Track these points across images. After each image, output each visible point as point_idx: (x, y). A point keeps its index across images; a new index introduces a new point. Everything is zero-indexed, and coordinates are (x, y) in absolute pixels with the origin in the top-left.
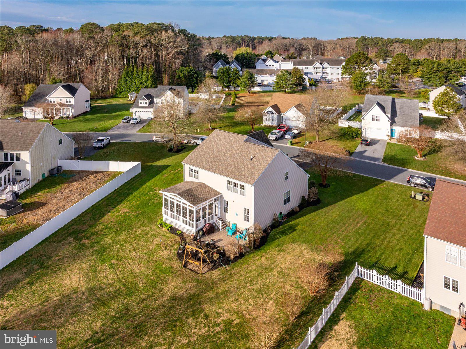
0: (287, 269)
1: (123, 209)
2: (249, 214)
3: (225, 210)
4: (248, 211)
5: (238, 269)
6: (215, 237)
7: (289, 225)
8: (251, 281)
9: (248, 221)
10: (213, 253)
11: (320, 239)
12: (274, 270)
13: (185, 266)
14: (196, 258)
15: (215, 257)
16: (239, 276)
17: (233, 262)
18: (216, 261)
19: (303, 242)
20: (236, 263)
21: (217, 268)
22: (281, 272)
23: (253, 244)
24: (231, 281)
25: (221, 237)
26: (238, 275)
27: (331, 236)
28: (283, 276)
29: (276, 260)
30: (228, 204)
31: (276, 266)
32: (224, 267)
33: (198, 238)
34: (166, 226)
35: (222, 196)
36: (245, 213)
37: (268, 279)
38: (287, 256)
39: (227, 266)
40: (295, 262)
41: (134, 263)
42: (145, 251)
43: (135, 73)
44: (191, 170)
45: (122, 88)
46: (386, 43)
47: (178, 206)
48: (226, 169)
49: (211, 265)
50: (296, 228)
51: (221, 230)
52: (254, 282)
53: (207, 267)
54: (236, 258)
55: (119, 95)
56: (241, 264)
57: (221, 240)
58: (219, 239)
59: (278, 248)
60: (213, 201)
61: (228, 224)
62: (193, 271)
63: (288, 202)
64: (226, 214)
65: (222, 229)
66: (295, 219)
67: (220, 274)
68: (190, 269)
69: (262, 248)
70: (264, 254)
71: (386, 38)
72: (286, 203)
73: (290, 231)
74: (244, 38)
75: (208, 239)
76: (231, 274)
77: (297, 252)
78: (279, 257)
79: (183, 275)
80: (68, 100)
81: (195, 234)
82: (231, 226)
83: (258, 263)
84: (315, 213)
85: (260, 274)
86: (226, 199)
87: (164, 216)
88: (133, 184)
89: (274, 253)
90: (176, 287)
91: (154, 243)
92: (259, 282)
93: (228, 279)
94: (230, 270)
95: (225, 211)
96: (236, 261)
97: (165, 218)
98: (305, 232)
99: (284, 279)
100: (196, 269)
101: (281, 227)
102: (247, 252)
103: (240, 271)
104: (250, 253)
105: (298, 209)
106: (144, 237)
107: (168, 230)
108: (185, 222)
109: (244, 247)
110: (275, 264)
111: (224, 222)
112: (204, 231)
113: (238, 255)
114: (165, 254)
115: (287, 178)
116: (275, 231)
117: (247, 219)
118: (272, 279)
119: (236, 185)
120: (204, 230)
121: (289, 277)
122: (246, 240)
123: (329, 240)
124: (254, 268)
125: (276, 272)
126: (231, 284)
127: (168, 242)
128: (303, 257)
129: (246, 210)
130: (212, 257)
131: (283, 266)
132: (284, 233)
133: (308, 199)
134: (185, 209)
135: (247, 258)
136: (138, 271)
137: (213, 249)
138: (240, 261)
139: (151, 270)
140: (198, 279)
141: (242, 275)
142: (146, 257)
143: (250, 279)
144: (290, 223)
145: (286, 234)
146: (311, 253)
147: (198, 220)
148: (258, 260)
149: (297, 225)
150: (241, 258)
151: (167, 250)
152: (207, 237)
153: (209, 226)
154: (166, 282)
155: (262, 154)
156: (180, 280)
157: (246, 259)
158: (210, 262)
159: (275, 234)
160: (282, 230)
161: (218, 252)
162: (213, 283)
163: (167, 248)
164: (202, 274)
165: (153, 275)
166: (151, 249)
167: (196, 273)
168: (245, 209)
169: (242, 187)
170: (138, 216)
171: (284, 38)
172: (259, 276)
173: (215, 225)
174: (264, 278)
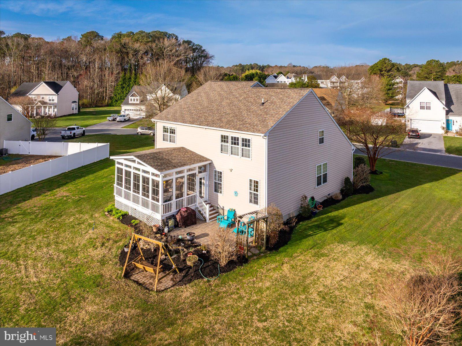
0: (340, 289)
1: (62, 192)
2: (257, 191)
3: (217, 188)
4: (255, 185)
5: (233, 285)
6: (197, 230)
7: (328, 217)
8: (260, 311)
9: (256, 203)
10: (186, 255)
11: (392, 237)
12: (312, 290)
13: (127, 275)
14: (153, 261)
15: (190, 260)
16: (234, 299)
17: (224, 272)
18: (190, 267)
19: (361, 242)
20: (232, 274)
21: (190, 281)
22: (326, 294)
23: (264, 242)
24: (218, 309)
25: (207, 231)
26: (233, 296)
27: (410, 234)
28: (332, 302)
29: (312, 270)
30: (221, 177)
31: (314, 283)
32: (206, 279)
33: (166, 230)
34: (117, 213)
35: (211, 164)
36: (251, 189)
37: (300, 308)
38: (333, 264)
39: (212, 279)
40: (353, 275)
41: (34, 266)
42: (65, 247)
43: (133, 79)
44: (165, 130)
45: (118, 96)
46: (405, 68)
47: (136, 177)
48: (220, 119)
49: (179, 276)
50: (342, 221)
51: (207, 221)
52: (269, 313)
53: (172, 279)
54: (231, 265)
55: (114, 104)
56: (242, 276)
57: (206, 235)
58: (203, 234)
59: (313, 251)
60: (196, 171)
61: (221, 211)
62: (140, 284)
63: (324, 182)
64: (219, 194)
65: (210, 219)
66: (337, 209)
67: (194, 294)
68: (137, 282)
69: (281, 249)
70: (286, 259)
71: (403, 64)
72: (320, 184)
73: (332, 225)
74: (253, 66)
75: (182, 233)
76: (218, 293)
77: (351, 257)
78: (318, 265)
79: (118, 291)
80: (51, 98)
81: (160, 224)
82: (226, 213)
83: (276, 275)
84: (370, 203)
85: (281, 297)
86: (218, 169)
87: (117, 198)
88: (92, 168)
89: (308, 258)
90: (96, 316)
91: (88, 237)
92: (280, 313)
93: (210, 304)
94: (217, 286)
95: (216, 191)
96: (230, 270)
97: (118, 202)
98: (359, 227)
99: (335, 308)
100: (147, 281)
101: (314, 219)
102: (254, 255)
103: (238, 289)
104: (259, 256)
105: (340, 197)
106: (74, 227)
107: (119, 218)
108: (145, 204)
109: (248, 246)
110: (312, 278)
111: (214, 210)
112: (178, 219)
113: (234, 258)
114: (97, 253)
115: (322, 141)
116: (303, 224)
117: (255, 199)
118: (309, 308)
119: (235, 141)
120: (178, 217)
121: (346, 305)
122: (252, 236)
123: (409, 240)
124: (268, 284)
125: (315, 295)
126: (215, 315)
127: (112, 236)
128: (366, 268)
129: (253, 184)
130: (184, 260)
131: (328, 282)
132: (322, 227)
133: (354, 183)
134: (146, 180)
135: (254, 265)
136: (35, 279)
137: (187, 247)
138: (238, 269)
139: (59, 280)
140: (146, 302)
141: (241, 298)
142: (62, 256)
143: (258, 306)
144: (329, 214)
145: (326, 230)
146: (381, 260)
147: (167, 200)
148: (275, 269)
149: (343, 218)
150: (242, 265)
151: (103, 248)
152: (183, 230)
153: (186, 211)
154: (79, 303)
155: (281, 96)
156: (109, 301)
157: (251, 267)
158: (179, 269)
159: (305, 229)
160: (316, 223)
161: (197, 253)
162: (176, 311)
163: (106, 245)
164: (158, 291)
165: (58, 288)
166: (77, 244)
167: (147, 289)
168: (251, 181)
169: (246, 143)
170: (78, 201)
171: (294, 66)
172: (278, 300)
173: (197, 212)
174: (290, 304)
